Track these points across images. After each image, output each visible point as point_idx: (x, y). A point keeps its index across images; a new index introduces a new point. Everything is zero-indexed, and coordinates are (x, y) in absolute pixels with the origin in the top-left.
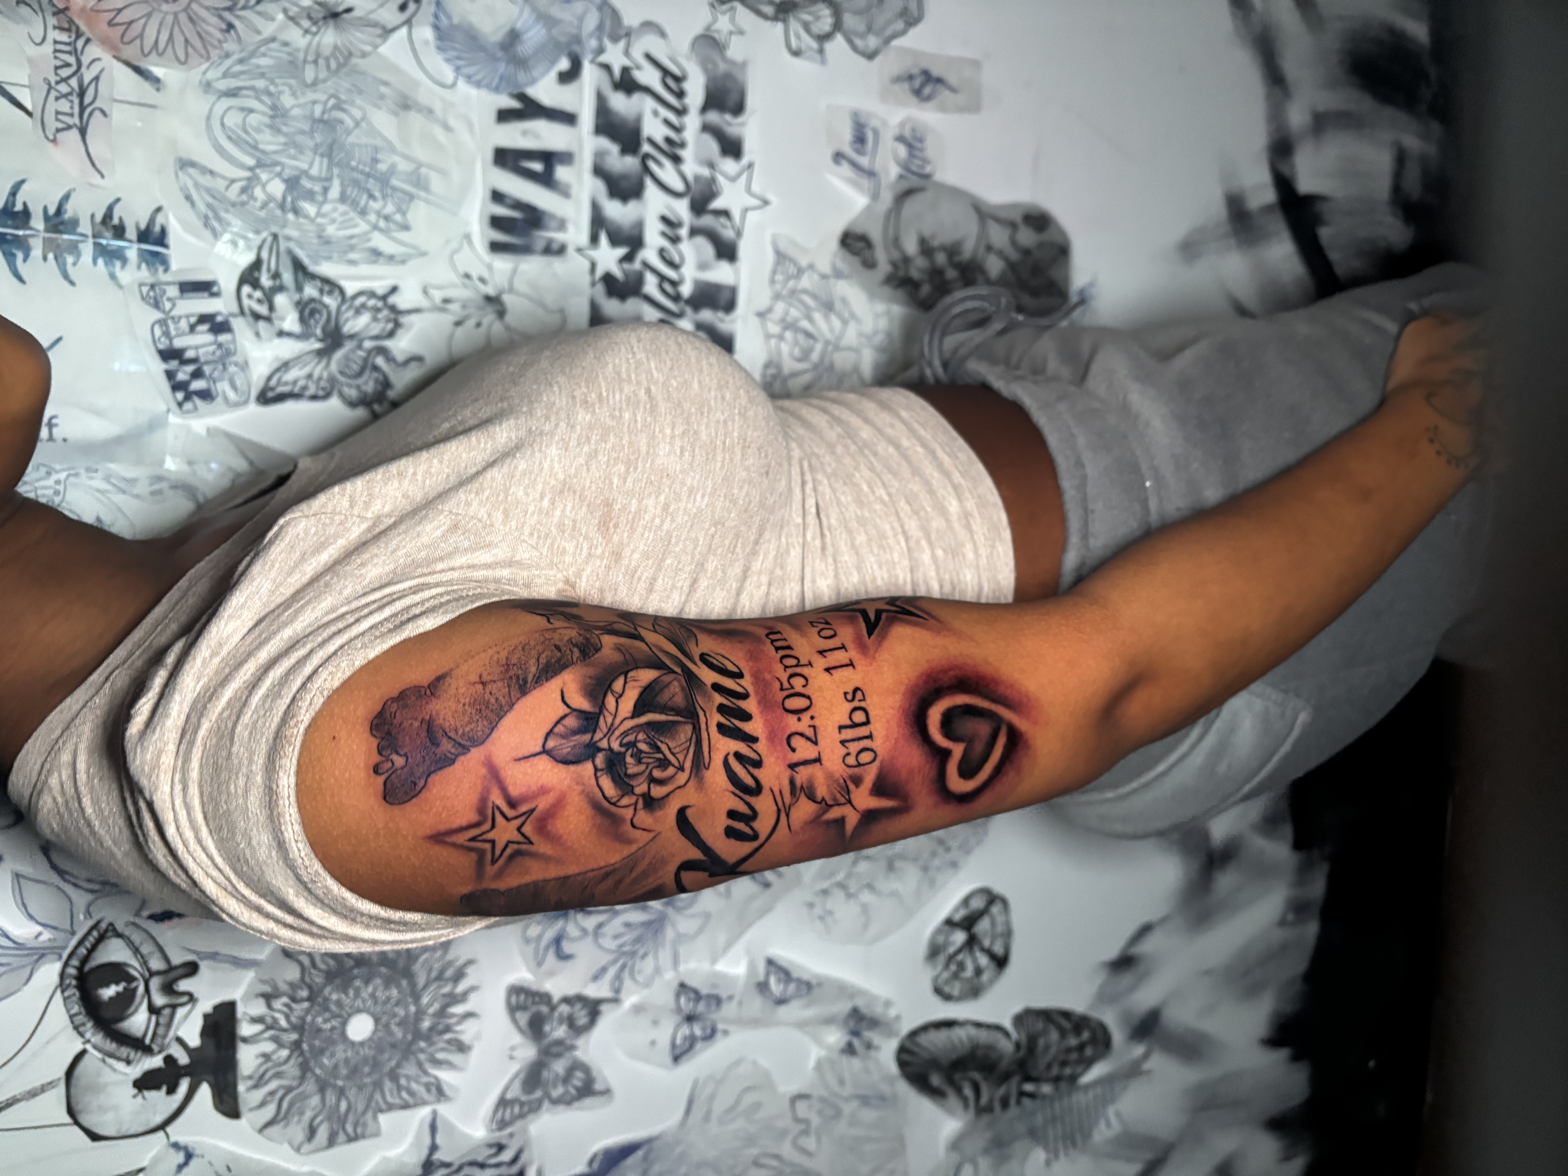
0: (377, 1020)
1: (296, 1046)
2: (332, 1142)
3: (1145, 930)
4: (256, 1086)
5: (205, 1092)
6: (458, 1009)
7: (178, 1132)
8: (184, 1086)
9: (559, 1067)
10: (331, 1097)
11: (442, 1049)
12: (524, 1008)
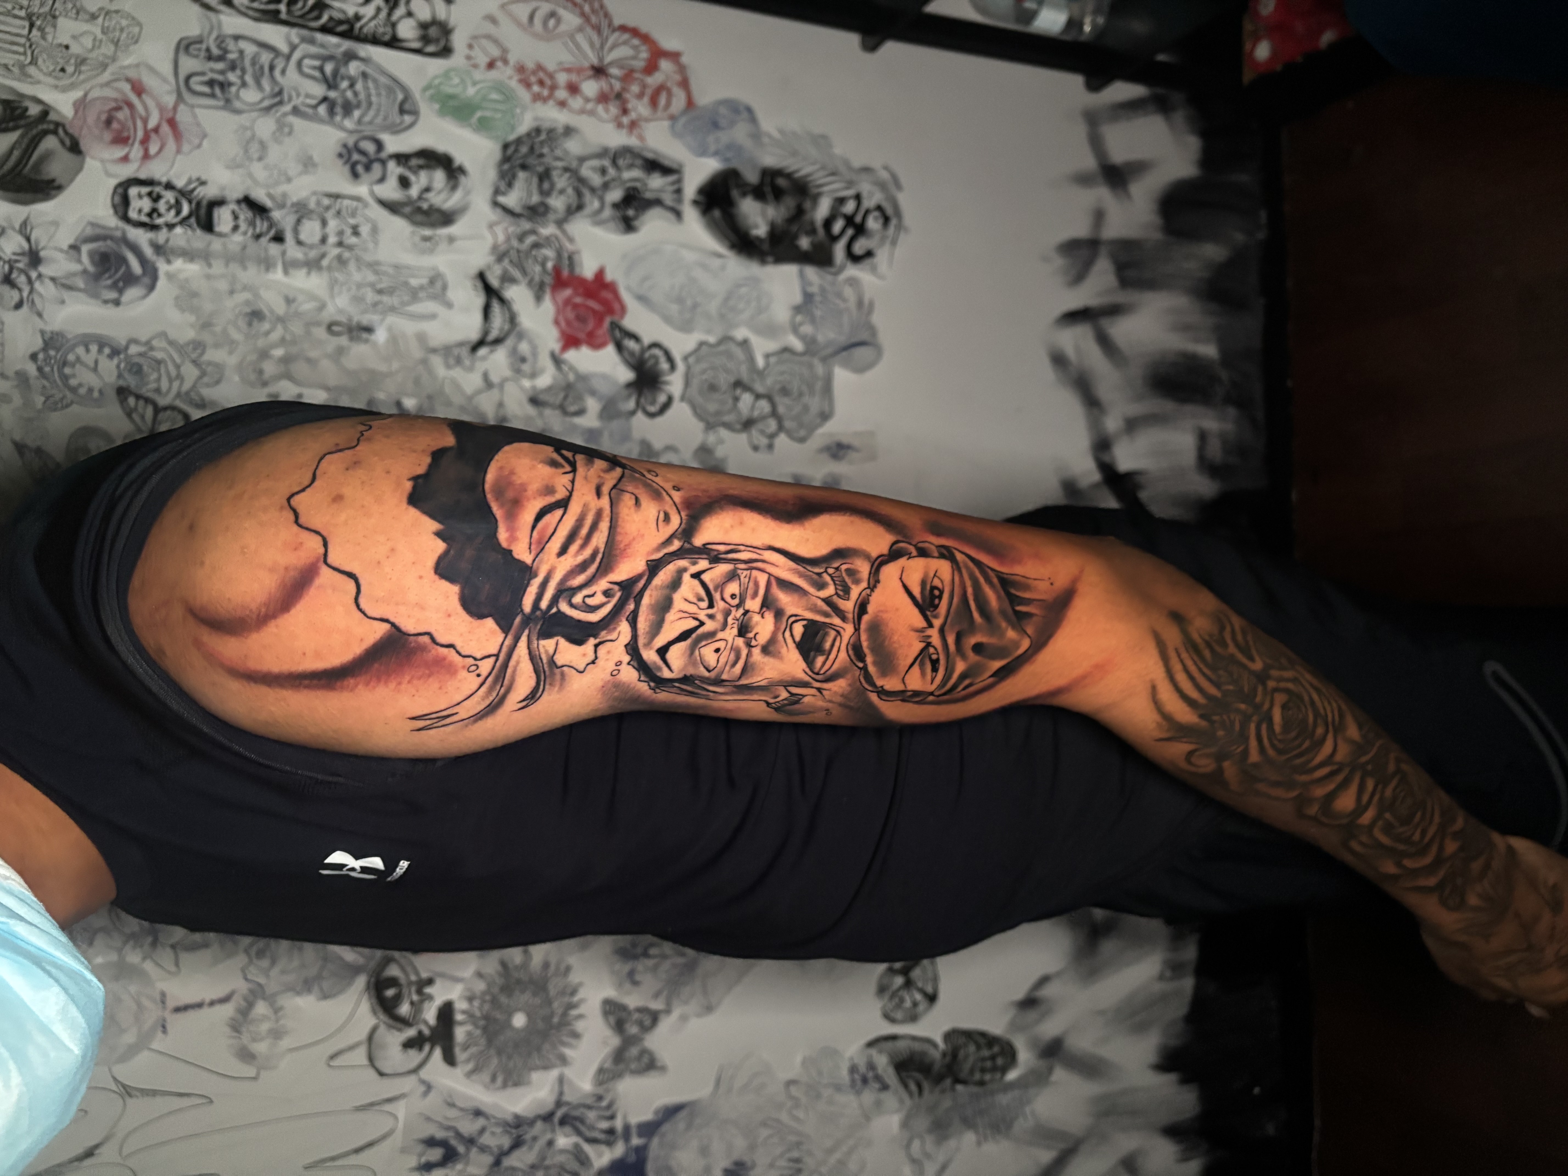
0: (528, 1016)
1: (485, 1029)
2: (505, 1086)
4: (464, 1049)
5: (438, 1053)
6: (574, 1012)
7: (424, 1074)
8: (427, 1048)
9: (634, 1051)
10: (504, 1059)
11: (565, 1035)
12: (612, 1013)
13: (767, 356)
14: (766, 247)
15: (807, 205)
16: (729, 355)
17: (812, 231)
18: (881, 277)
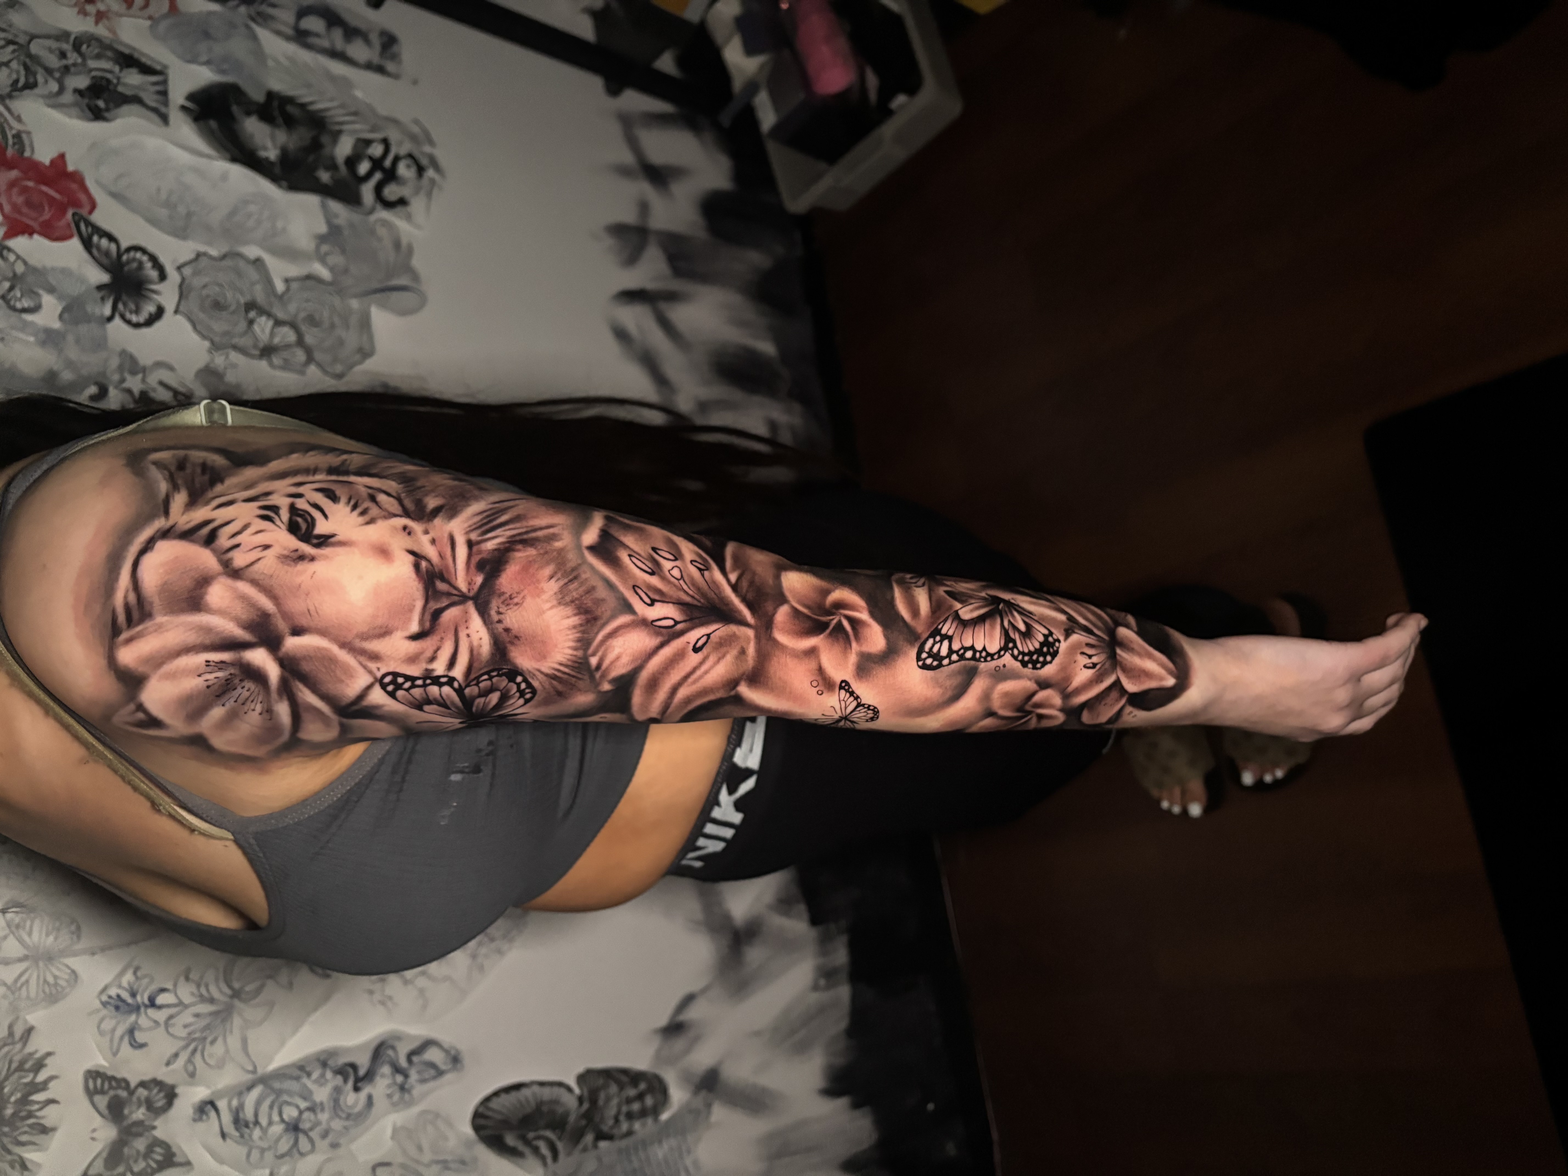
3: (689, 1000)
6: (39, 1097)
9: (140, 1144)
11: (25, 1133)
12: (102, 1092)
13: (287, 281)
14: (277, 170)
15: (325, 139)
16: (239, 273)
17: (332, 166)
18: (418, 227)
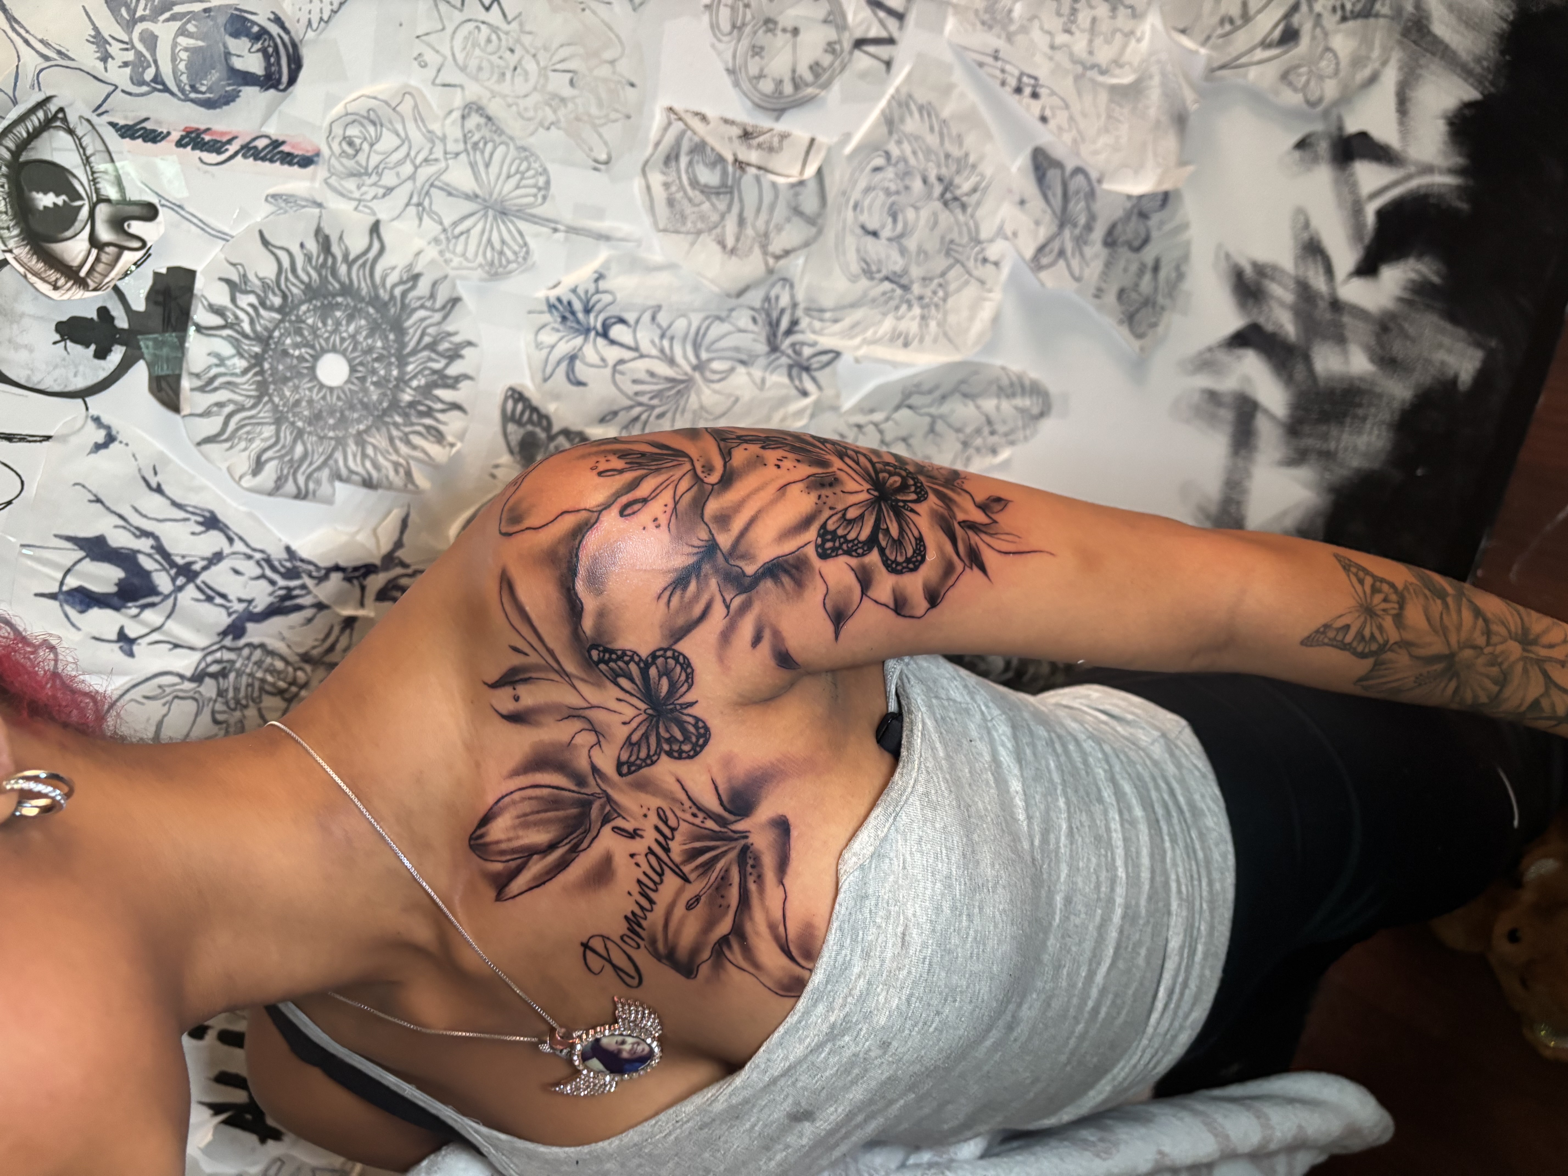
0: (353, 370)
1: (257, 360)
4: (202, 389)
5: (140, 373)
6: (446, 395)
8: (117, 355)
10: (287, 436)
11: (419, 433)
12: (519, 423)
